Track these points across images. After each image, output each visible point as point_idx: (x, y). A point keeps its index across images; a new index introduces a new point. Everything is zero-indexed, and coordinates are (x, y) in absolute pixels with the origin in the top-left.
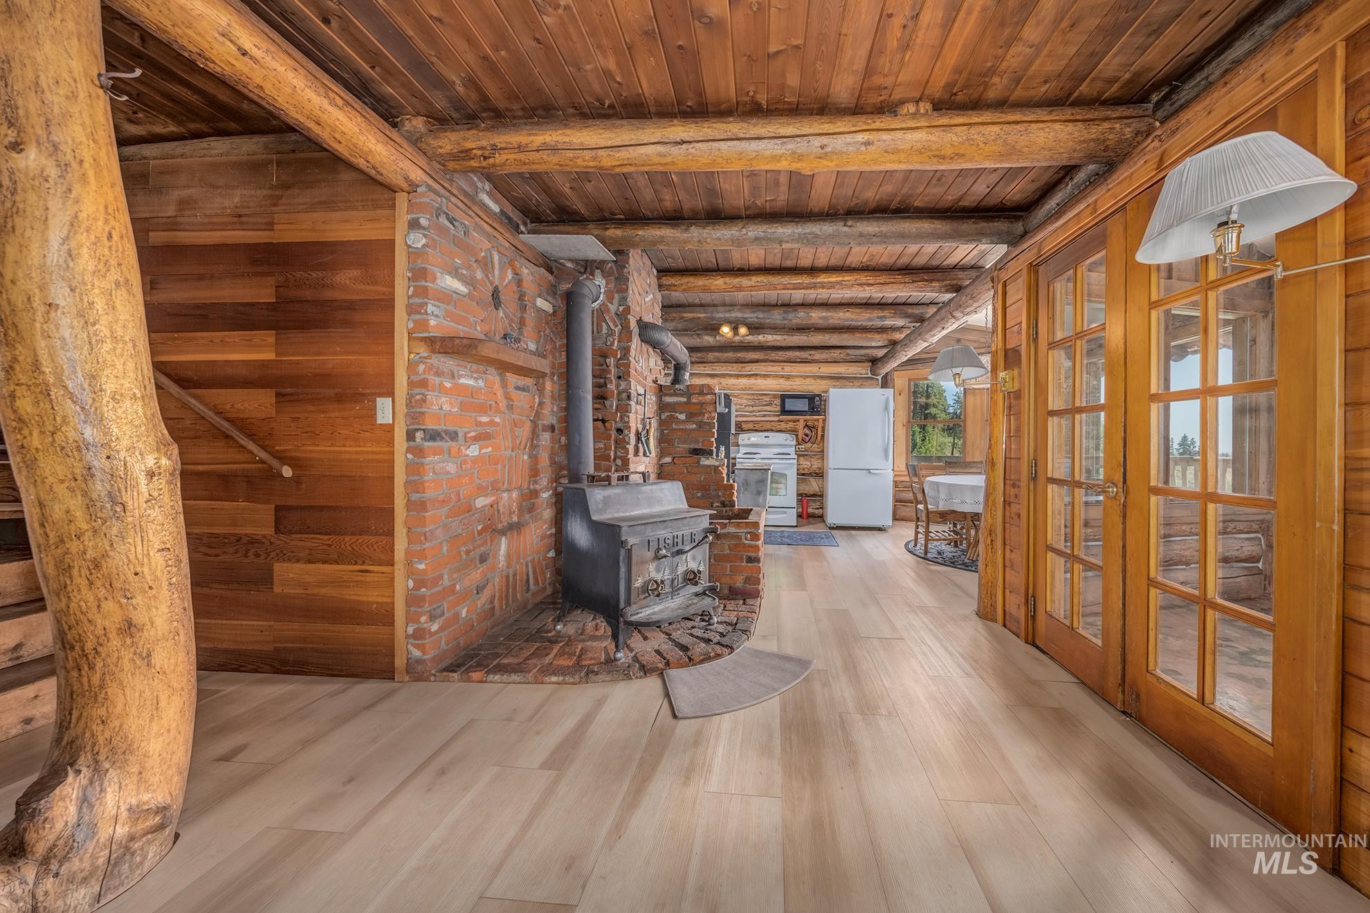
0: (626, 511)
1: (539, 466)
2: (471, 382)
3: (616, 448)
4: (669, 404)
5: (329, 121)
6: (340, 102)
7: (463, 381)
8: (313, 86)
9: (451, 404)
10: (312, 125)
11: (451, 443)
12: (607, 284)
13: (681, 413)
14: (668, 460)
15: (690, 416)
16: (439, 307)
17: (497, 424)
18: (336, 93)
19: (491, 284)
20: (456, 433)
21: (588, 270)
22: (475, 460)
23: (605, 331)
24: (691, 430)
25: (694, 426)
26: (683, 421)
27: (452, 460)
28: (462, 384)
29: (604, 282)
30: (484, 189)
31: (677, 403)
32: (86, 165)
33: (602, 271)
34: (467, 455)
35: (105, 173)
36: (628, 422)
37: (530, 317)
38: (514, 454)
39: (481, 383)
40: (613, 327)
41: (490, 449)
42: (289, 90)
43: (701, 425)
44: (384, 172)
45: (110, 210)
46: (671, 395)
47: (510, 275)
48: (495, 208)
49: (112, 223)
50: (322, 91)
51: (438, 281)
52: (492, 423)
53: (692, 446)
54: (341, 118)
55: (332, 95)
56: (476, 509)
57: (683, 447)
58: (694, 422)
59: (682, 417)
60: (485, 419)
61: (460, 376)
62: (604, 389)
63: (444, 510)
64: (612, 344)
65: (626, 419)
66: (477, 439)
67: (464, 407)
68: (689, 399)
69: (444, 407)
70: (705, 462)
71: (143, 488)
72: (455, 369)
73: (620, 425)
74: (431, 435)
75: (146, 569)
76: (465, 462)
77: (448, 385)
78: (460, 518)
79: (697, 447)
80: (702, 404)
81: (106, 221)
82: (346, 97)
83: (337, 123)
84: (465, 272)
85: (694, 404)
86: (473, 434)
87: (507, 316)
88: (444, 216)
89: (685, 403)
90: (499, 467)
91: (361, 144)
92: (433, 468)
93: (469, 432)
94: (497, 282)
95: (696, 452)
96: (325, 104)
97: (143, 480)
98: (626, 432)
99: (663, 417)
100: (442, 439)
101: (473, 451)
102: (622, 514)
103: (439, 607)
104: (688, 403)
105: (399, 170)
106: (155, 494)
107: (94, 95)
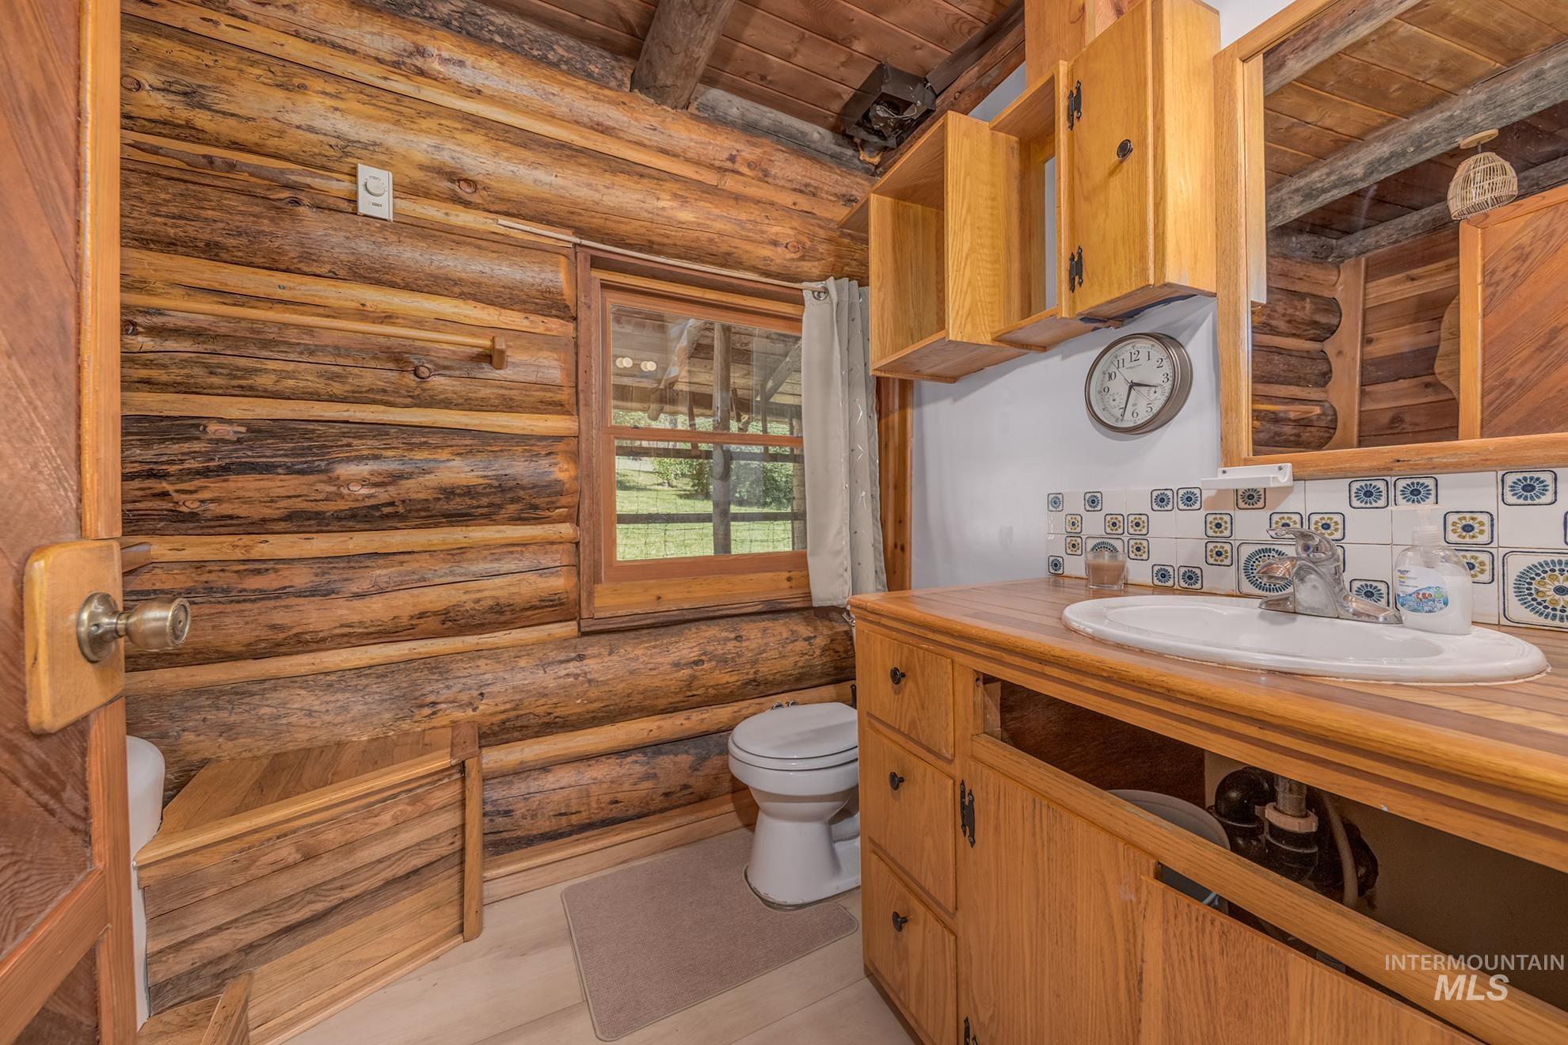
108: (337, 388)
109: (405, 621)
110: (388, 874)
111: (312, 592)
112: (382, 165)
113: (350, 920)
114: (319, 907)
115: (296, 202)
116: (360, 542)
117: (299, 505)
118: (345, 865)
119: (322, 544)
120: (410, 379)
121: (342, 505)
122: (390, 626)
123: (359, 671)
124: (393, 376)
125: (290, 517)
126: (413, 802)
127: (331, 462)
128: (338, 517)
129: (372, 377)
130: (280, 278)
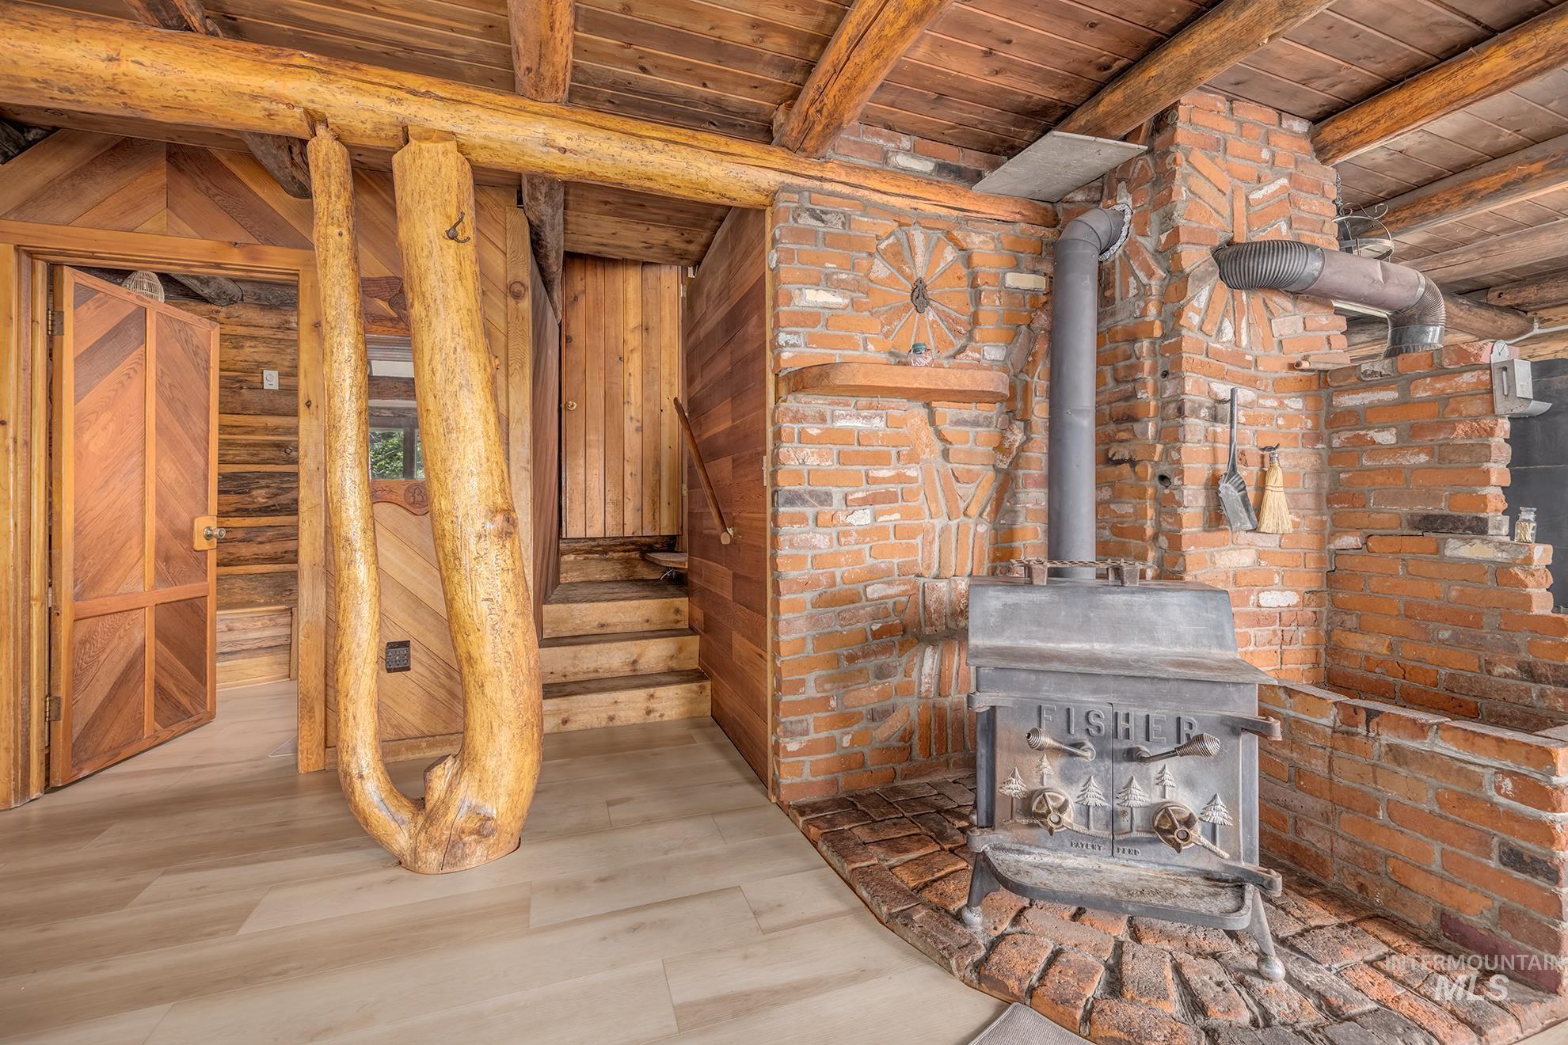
0: (1049, 639)
1: (1017, 544)
2: (858, 424)
3: (1158, 514)
4: (1351, 412)
5: (656, 171)
6: (659, 145)
7: (841, 424)
8: (629, 145)
9: (820, 456)
10: (648, 184)
11: (819, 508)
12: (1134, 201)
13: (1383, 429)
14: (1350, 541)
15: (1411, 435)
16: (796, 333)
17: (912, 480)
18: (653, 138)
19: (908, 278)
20: (829, 495)
21: (1106, 191)
22: (864, 533)
23: (1133, 292)
24: (1415, 469)
25: (1423, 458)
26: (1391, 449)
27: (822, 530)
28: (841, 430)
29: (1130, 202)
30: (898, 150)
31: (1372, 407)
32: (438, 301)
33: (1128, 182)
34: (850, 524)
35: (452, 302)
36: (1178, 462)
37: (992, 306)
38: (954, 523)
39: (878, 423)
40: (1145, 280)
41: (897, 516)
42: (609, 162)
43: (1442, 455)
44: (733, 195)
45: (455, 331)
46: (1354, 390)
47: (949, 254)
48: (926, 166)
49: (457, 339)
50: (639, 145)
51: (796, 301)
52: (900, 478)
53: (1420, 509)
54: (665, 162)
55: (649, 143)
56: (867, 599)
57: (1391, 512)
58: (1421, 449)
59: (1387, 438)
60: (885, 473)
61: (834, 418)
62: (1132, 402)
63: (808, 596)
64: (1144, 314)
65: (1175, 455)
66: (864, 502)
67: (842, 458)
68: (1405, 390)
69: (808, 462)
70: (1459, 549)
71: (473, 548)
72: (827, 409)
73: (1164, 469)
74: (787, 498)
75: (474, 613)
76: (847, 534)
77: (814, 431)
78: (839, 609)
79: (1431, 510)
80: (1444, 400)
81: (453, 338)
82: (663, 136)
83: (663, 168)
84: (844, 276)
85: (1422, 401)
86: (860, 495)
87: (945, 317)
88: (806, 215)
89: (1395, 404)
90: (919, 540)
91: (694, 178)
92: (791, 541)
93: (852, 493)
94: (920, 273)
95: (1429, 524)
96: (646, 156)
97: (473, 540)
98: (1176, 481)
99: (1336, 443)
100: (804, 502)
101: (862, 518)
102: (1039, 644)
103: (801, 722)
104: (1404, 402)
105: (745, 185)
106: (482, 553)
107: (445, 247)
108: (255, 459)
109: (280, 555)
110: (259, 645)
111: (243, 541)
112: (274, 369)
113: (244, 658)
114: (233, 649)
115: (242, 388)
116: (264, 521)
117: (239, 506)
118: (243, 637)
119: (249, 522)
120: (283, 454)
121: (255, 506)
122: (273, 556)
123: (262, 574)
124: (277, 453)
125: (237, 510)
126: (271, 620)
127: (251, 489)
128: (255, 511)
129: (268, 454)
130: (236, 417)
